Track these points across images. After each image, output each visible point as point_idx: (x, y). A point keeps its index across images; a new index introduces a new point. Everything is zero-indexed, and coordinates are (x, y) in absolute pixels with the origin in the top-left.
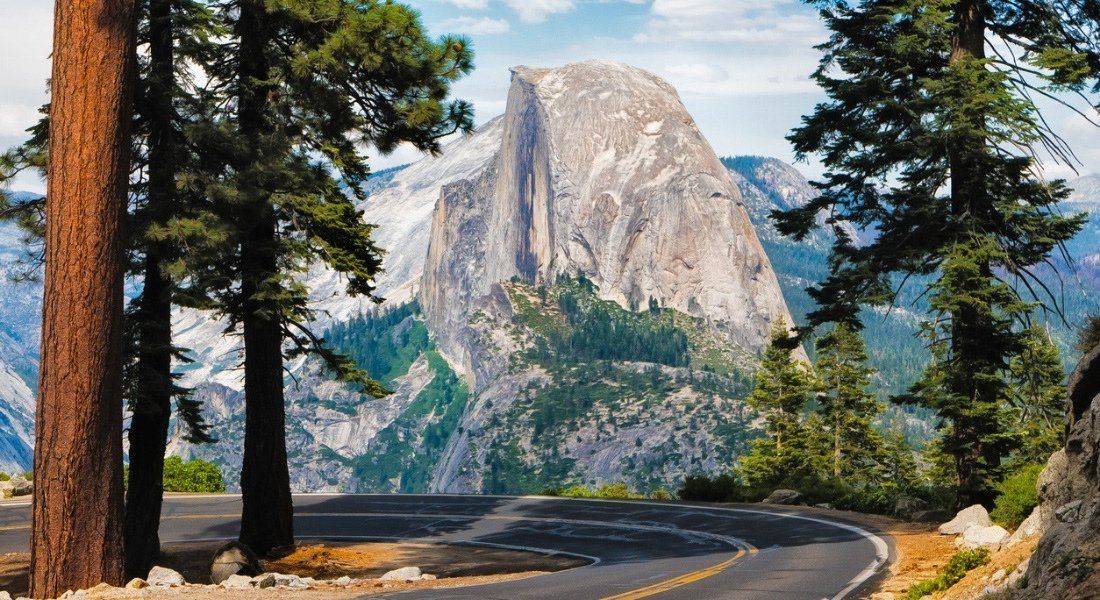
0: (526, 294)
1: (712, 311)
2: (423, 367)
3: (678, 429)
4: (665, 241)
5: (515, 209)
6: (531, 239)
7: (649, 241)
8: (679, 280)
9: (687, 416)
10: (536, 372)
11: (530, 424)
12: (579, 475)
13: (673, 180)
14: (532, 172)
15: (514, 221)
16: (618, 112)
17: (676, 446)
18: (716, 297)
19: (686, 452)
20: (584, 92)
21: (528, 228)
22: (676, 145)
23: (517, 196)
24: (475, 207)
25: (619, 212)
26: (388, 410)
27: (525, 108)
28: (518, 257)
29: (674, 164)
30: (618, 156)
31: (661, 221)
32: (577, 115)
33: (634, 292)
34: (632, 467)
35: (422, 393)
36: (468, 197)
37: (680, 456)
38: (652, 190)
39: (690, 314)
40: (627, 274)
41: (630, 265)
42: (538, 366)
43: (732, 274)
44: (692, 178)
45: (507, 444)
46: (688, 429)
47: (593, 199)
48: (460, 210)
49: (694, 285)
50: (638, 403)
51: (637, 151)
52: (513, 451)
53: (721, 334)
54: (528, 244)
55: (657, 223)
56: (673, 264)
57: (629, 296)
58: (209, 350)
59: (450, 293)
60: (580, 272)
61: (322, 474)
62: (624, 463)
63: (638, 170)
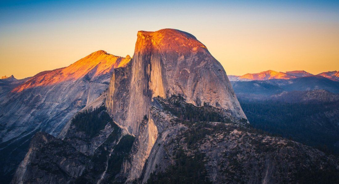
0: (163, 101)
1: (224, 106)
2: (110, 127)
3: (239, 143)
4: (206, 84)
5: (142, 76)
6: (150, 85)
7: (201, 84)
8: (212, 96)
9: (240, 138)
10: (181, 126)
11: (185, 142)
12: (208, 158)
13: (206, 65)
14: (150, 63)
15: (142, 79)
16: (182, 44)
17: (240, 148)
18: (224, 102)
19: (244, 150)
20: (170, 38)
21: (148, 81)
22: (203, 55)
23: (143, 71)
24: (125, 76)
25: (190, 75)
26: (100, 140)
27: (146, 44)
28: (144, 91)
29: (205, 61)
30: (185, 58)
31: (204, 78)
32: (169, 45)
33: (198, 101)
34: (226, 155)
35: (110, 135)
36: (123, 73)
37: (242, 151)
38: (199, 68)
39: (217, 107)
40: (195, 95)
41: (195, 92)
42: (181, 123)
43: (228, 95)
44: (211, 65)
45: (179, 149)
46: (242, 143)
47: (180, 71)
48: (120, 77)
49: (217, 98)
50: (222, 135)
51: (191, 56)
52: (182, 151)
53: (228, 114)
54: (148, 87)
55: (203, 79)
56: (209, 92)
57: (196, 102)
58: (6, 124)
59: (117, 103)
60: (179, 94)
61: (80, 161)
62: (222, 154)
63: (193, 62)
